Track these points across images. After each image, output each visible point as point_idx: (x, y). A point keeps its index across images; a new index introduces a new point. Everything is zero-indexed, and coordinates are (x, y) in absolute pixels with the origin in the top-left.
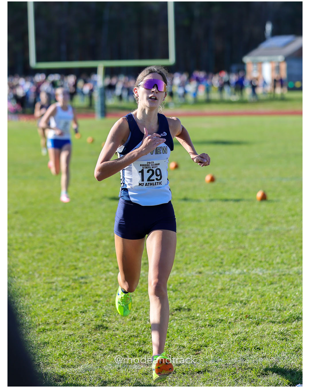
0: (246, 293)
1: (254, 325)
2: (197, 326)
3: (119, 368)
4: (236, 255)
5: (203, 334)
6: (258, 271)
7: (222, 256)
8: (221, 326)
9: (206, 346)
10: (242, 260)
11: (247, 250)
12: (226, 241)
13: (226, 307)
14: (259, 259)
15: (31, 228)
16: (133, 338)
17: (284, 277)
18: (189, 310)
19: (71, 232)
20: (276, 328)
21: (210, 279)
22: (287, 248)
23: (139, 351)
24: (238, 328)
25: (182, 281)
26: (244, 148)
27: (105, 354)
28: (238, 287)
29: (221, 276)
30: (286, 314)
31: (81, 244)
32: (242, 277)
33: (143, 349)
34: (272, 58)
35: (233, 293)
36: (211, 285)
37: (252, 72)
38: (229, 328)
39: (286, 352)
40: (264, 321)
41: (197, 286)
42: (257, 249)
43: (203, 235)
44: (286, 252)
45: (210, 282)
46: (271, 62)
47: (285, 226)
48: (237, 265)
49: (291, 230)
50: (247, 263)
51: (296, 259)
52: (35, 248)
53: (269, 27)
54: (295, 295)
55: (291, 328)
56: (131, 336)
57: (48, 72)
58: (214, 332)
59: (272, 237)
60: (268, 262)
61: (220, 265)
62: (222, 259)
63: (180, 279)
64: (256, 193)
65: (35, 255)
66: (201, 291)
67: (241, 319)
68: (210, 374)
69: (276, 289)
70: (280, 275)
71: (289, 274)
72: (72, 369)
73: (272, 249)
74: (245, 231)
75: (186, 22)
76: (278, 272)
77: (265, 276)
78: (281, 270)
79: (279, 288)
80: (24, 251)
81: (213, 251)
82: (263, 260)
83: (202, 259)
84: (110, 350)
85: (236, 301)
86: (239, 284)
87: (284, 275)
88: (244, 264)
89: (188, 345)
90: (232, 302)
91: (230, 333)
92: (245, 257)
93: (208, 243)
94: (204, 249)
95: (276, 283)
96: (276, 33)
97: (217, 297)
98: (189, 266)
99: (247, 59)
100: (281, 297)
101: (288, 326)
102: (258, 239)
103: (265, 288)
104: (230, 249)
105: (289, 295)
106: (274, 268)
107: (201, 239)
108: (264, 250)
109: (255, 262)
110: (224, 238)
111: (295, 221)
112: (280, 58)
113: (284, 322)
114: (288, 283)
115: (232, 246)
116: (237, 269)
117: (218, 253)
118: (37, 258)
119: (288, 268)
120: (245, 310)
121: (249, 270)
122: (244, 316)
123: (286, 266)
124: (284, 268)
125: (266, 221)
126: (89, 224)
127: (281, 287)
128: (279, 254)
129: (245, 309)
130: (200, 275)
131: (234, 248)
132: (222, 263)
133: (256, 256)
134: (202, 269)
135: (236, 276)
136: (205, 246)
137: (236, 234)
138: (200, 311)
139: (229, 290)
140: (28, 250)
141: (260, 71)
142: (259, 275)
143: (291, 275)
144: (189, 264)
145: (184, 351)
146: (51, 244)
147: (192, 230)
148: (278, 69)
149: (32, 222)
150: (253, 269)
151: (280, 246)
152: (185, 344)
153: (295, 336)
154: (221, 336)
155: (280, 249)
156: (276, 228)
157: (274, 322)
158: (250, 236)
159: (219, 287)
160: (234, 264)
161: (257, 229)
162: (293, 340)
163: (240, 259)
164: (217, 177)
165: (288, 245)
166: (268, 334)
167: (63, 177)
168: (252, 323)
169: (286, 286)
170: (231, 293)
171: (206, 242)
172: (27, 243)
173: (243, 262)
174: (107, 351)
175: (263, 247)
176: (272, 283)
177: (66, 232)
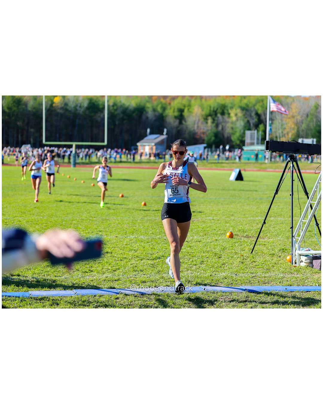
0: (137, 246)
1: (140, 260)
2: (115, 260)
3: (80, 278)
4: (132, 229)
5: (118, 264)
6: (142, 237)
7: (126, 230)
8: (125, 261)
9: (119, 269)
10: (135, 232)
11: (137, 227)
12: (128, 223)
13: (128, 252)
14: (143, 232)
15: (42, 214)
16: (86, 265)
17: (153, 240)
18: (112, 253)
19: (59, 217)
20: (149, 262)
21: (121, 240)
22: (155, 227)
23: (89, 270)
24: (133, 262)
25: (108, 240)
26: (136, 183)
27: (74, 272)
28: (133, 243)
29: (126, 238)
30: (154, 256)
31: (64, 223)
32: (135, 240)
33: (91, 270)
34: (150, 144)
35: (131, 246)
36: (121, 243)
37: (140, 150)
38: (129, 261)
39: (154, 273)
40: (144, 259)
41: (115, 243)
42: (142, 227)
43: (118, 220)
44: (154, 229)
45: (121, 241)
46: (149, 145)
47: (154, 217)
48: (133, 233)
49: (157, 219)
50: (137, 233)
51: (159, 232)
52: (43, 224)
53: (148, 130)
54: (158, 248)
55: (156, 262)
56: (86, 264)
57: (50, 146)
58: (123, 263)
59: (148, 222)
60: (146, 233)
61: (125, 234)
62: (126, 231)
63: (108, 239)
64: (141, 202)
65: (43, 226)
66: (117, 245)
67: (134, 258)
68: (120, 281)
69: (150, 245)
70: (152, 239)
71: (155, 239)
72: (59, 278)
73: (148, 227)
74: (136, 219)
75: (112, 127)
76: (151, 237)
77: (145, 239)
78: (152, 237)
79: (151, 245)
80: (38, 225)
81: (122, 228)
83: (118, 231)
84: (76, 270)
85: (132, 250)
86: (133, 242)
87: (153, 239)
88: (136, 234)
89: (111, 269)
90: (131, 250)
91: (129, 264)
92: (136, 230)
93: (120, 224)
94: (118, 226)
95: (150, 242)
96: (151, 133)
97: (124, 248)
98: (112, 234)
99: (138, 144)
100: (152, 249)
101: (155, 261)
102: (142, 223)
103: (145, 245)
104: (130, 227)
105: (155, 248)
106: (149, 236)
107: (117, 222)
108: (145, 228)
109: (141, 233)
110: (127, 222)
111: (158, 216)
112: (153, 144)
113: (153, 259)
114: (155, 243)
115: (131, 226)
116: (133, 235)
117: (125, 228)
118: (44, 228)
119: (155, 236)
120: (136, 254)
121: (138, 236)
122: (136, 256)
123: (154, 235)
124: (153, 236)
125: (146, 215)
126: (68, 214)
127: (152, 244)
128: (152, 230)
130: (116, 238)
131: (132, 226)
132: (126, 233)
133: (141, 230)
134: (117, 235)
135: (132, 239)
136: (119, 225)
137: (132, 220)
138: (116, 254)
139: (129, 245)
140: (40, 225)
141: (144, 149)
142: (142, 239)
143: (157, 239)
144: (112, 233)
145: (109, 271)
146: (50, 222)
147: (113, 218)
148: (152, 149)
149: (42, 212)
150: (140, 236)
151: (152, 226)
152: (110, 268)
153: (158, 266)
154: (125, 265)
155: (152, 227)
156: (150, 218)
157: (149, 259)
158: (138, 221)
159: (125, 243)
160: (131, 234)
161: (142, 218)
163: (134, 232)
164: (125, 195)
165: (155, 226)
166: (146, 265)
167: (36, 191)
168: (139, 259)
169: (154, 244)
170: (130, 246)
171: (119, 223)
172: (39, 221)
174: (75, 270)
175: (144, 226)
176: (148, 243)
177: (57, 217)
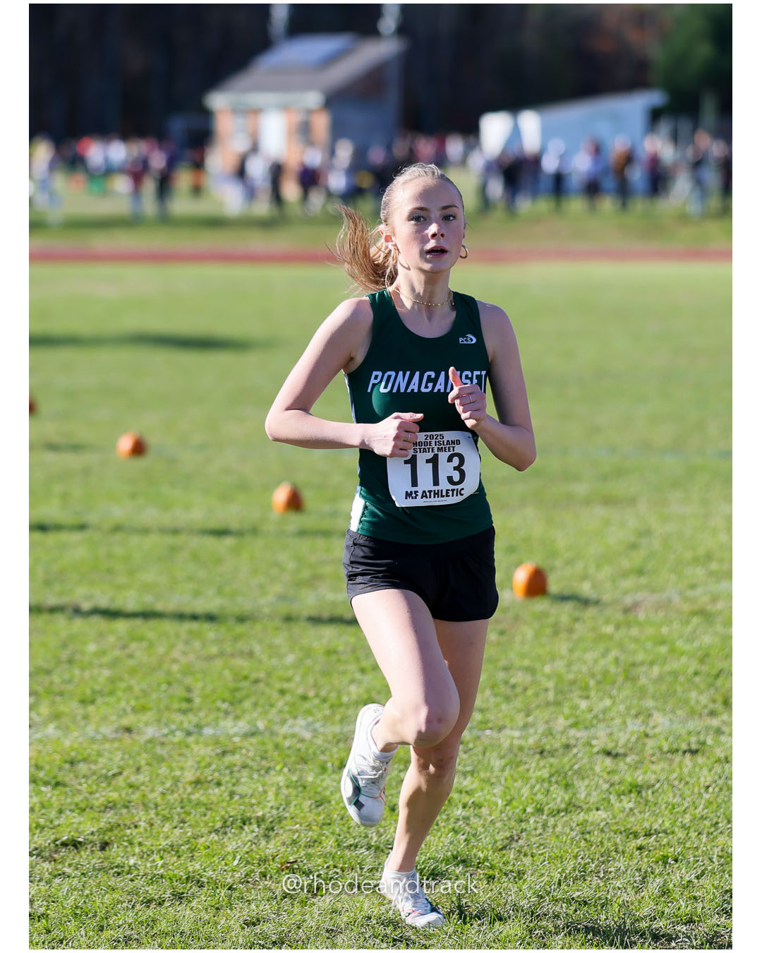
0: (272, 794)
1: (306, 894)
4: (228, 676)
6: (299, 726)
7: (187, 681)
10: (250, 694)
11: (260, 661)
14: (300, 691)
18: (105, 845)
21: (158, 750)
25: (74, 754)
28: (245, 775)
29: (191, 739)
34: (290, 97)
35: (233, 793)
36: (163, 770)
37: (230, 138)
38: (232, 902)
41: (120, 772)
42: (291, 659)
45: (161, 760)
50: (263, 702)
58: (188, 915)
60: (325, 700)
61: (185, 705)
62: (188, 689)
64: (270, 491)
66: (135, 788)
67: (264, 876)
73: (333, 659)
74: (246, 608)
77: (321, 742)
81: (160, 662)
82: (311, 694)
83: (130, 689)
86: (245, 766)
88: (257, 704)
90: (232, 823)
91: (234, 918)
92: (257, 682)
94: (131, 656)
97: (186, 805)
98: (91, 710)
103: (324, 780)
104: (210, 658)
108: (310, 662)
109: (288, 698)
115: (214, 650)
116: (237, 718)
117: (176, 669)
120: (272, 847)
121: (271, 722)
122: (273, 865)
125: (306, 574)
128: (356, 674)
129: (271, 845)
130: (126, 737)
132: (189, 701)
133: (288, 680)
134: (132, 719)
135: (237, 740)
138: (137, 850)
139: (219, 783)
141: (255, 134)
142: (302, 741)
144: (93, 702)
150: (284, 722)
155: (357, 660)
159: (189, 775)
160: (226, 706)
162: (425, 942)
163: (243, 691)
164: (152, 440)
170: (226, 795)
173: (253, 699)
175: (307, 653)
